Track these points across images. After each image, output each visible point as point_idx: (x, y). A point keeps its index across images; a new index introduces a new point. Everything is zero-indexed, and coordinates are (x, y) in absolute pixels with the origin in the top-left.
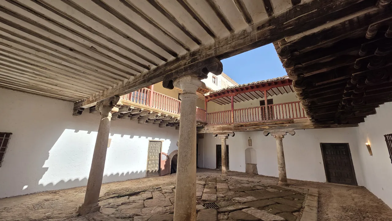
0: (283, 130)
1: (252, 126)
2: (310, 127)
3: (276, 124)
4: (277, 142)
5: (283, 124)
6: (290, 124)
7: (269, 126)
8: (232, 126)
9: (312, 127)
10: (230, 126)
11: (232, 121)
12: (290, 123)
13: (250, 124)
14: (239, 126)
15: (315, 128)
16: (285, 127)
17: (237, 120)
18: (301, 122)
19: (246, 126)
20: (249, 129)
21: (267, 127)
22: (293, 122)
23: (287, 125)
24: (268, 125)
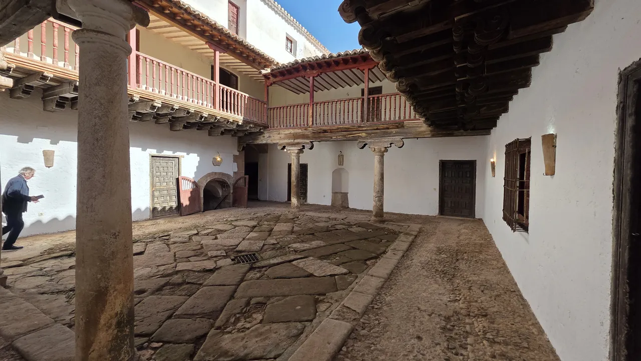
0: (386, 139)
1: (342, 131)
2: (426, 134)
3: (377, 129)
4: (377, 158)
5: (388, 129)
6: (397, 130)
7: (367, 131)
8: (308, 132)
9: (429, 134)
10: (306, 133)
11: (310, 123)
12: (397, 127)
13: (338, 129)
14: (320, 132)
15: (433, 136)
16: (389, 135)
17: (318, 121)
18: (413, 127)
19: (331, 132)
20: (336, 136)
21: (364, 135)
22: (403, 126)
23: (394, 131)
24: (365, 130)
